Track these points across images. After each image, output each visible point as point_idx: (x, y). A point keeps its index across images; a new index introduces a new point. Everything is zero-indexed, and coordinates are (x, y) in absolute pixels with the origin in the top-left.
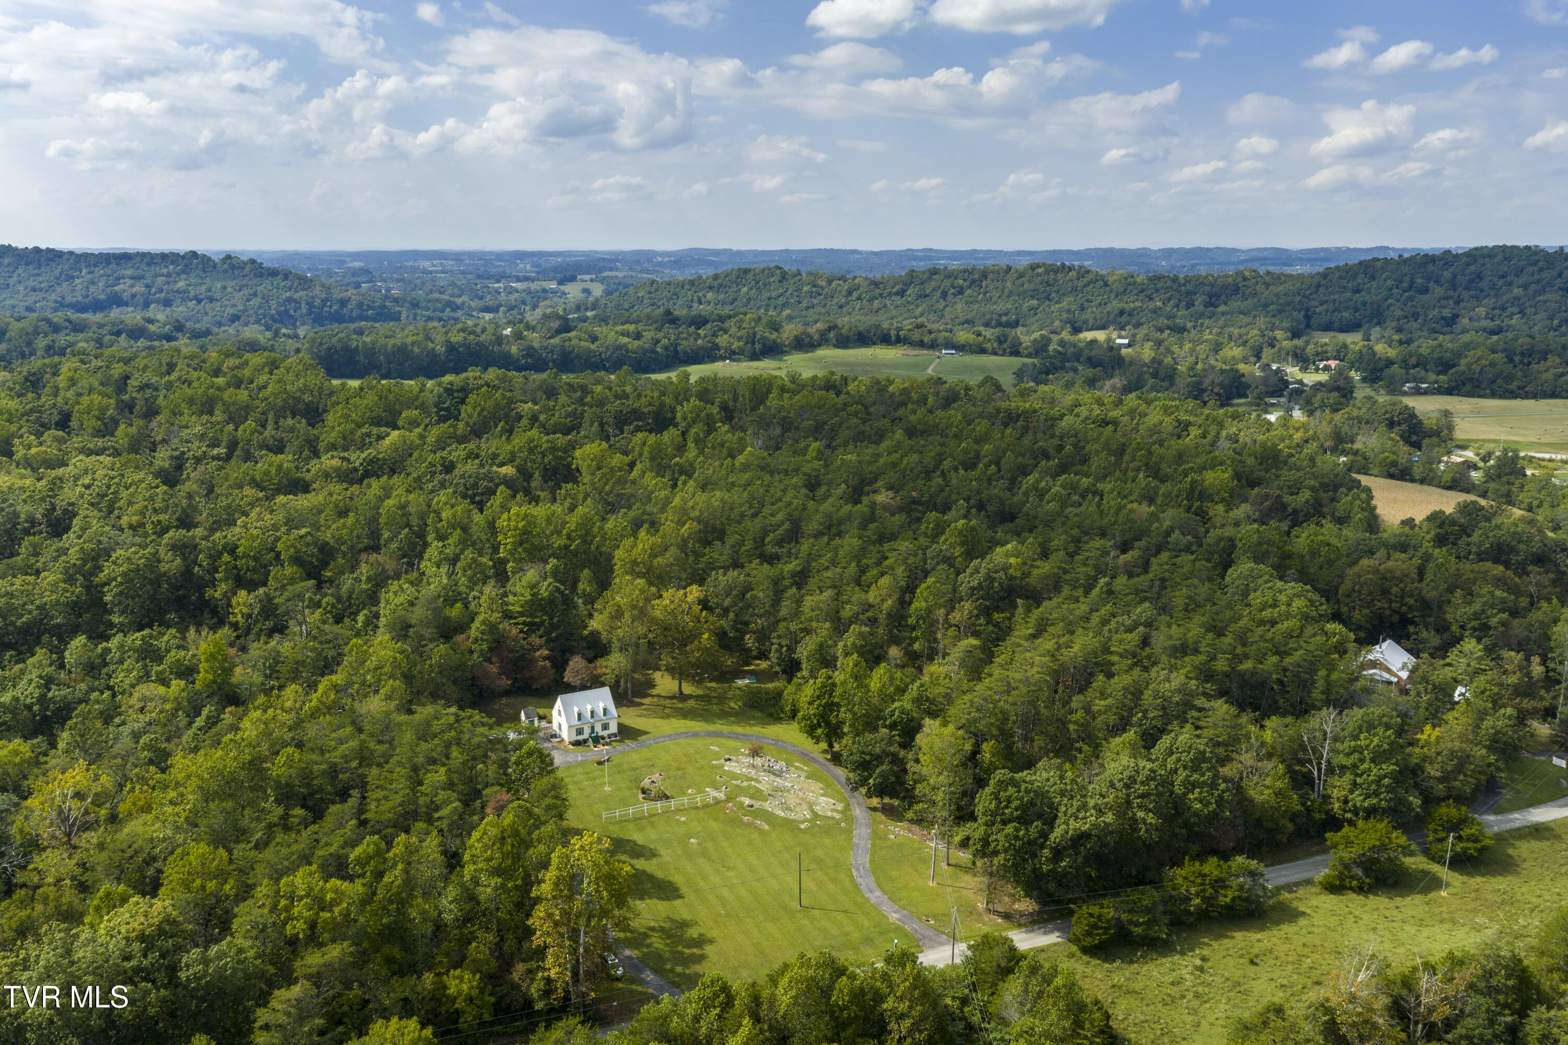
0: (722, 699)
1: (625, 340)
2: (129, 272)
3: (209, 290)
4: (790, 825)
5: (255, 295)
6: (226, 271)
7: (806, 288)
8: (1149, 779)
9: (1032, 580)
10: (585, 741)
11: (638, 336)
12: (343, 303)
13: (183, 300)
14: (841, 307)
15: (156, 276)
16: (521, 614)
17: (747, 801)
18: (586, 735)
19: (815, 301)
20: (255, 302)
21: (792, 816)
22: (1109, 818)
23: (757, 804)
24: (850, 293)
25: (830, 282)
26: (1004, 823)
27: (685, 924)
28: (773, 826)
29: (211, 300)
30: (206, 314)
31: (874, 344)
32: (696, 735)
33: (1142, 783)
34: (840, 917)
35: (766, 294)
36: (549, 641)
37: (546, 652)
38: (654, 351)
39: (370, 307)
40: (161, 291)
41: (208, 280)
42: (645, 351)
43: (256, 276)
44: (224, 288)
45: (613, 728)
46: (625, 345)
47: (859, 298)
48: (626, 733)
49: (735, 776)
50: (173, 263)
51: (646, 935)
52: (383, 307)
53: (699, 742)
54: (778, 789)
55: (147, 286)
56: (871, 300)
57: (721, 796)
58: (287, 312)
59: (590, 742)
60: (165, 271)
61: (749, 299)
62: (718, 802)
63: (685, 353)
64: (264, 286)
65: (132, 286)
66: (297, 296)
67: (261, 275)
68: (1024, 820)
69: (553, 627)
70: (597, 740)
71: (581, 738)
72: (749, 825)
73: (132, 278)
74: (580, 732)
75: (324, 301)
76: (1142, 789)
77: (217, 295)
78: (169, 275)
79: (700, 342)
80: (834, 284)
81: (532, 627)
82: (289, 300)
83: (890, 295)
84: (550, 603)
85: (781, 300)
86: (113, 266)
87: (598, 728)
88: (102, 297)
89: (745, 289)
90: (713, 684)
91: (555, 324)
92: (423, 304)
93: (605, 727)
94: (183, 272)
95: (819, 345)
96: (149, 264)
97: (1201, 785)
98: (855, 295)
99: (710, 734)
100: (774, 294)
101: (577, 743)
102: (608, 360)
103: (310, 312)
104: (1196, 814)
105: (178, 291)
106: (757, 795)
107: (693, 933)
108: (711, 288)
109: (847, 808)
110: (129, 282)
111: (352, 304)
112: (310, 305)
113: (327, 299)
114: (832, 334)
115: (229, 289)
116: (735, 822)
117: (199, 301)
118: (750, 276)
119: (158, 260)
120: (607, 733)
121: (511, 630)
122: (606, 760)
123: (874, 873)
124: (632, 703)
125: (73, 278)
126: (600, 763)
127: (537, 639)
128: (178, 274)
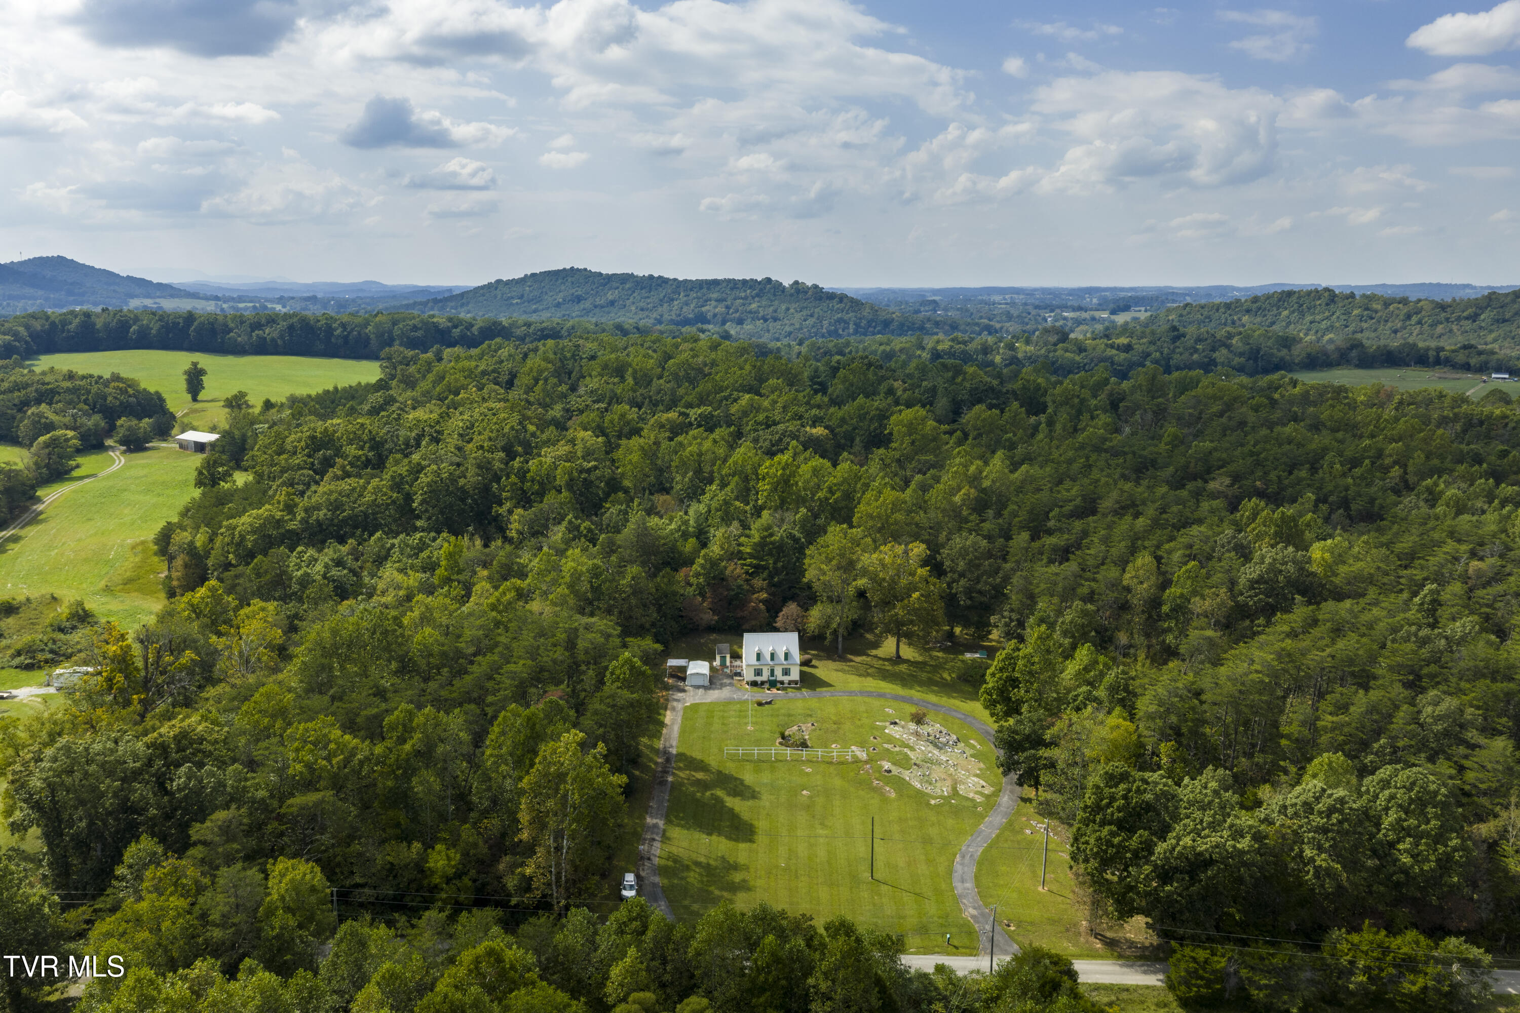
0: (937, 668)
1: (1114, 352)
2: (715, 295)
3: (775, 311)
4: (920, 798)
5: (812, 316)
6: (791, 295)
7: (1355, 312)
8: (1331, 811)
9: (1337, 580)
10: (763, 683)
11: (1128, 348)
13: (753, 319)
14: (1395, 332)
15: (735, 299)
16: (751, 556)
17: (887, 765)
18: (765, 676)
19: (1365, 325)
20: (810, 321)
21: (928, 789)
22: (1244, 844)
23: (895, 770)
24: (1409, 317)
25: (1387, 305)
26: (1103, 823)
27: (736, 867)
28: (900, 795)
29: (775, 319)
30: (768, 331)
31: (1408, 365)
32: (881, 695)
33: (1320, 813)
34: (907, 898)
35: (1309, 318)
36: (772, 585)
37: (764, 595)
38: (1142, 364)
40: (737, 311)
41: (776, 303)
43: (816, 299)
44: (788, 309)
45: (795, 675)
46: (1111, 357)
47: (1419, 322)
48: (808, 681)
49: (890, 740)
50: (751, 287)
51: (687, 868)
53: (876, 703)
54: (930, 761)
55: (728, 307)
56: (1434, 325)
57: (863, 756)
58: (836, 331)
59: (767, 686)
60: (743, 295)
61: (1289, 323)
62: (856, 761)
64: (821, 309)
65: (716, 307)
66: (846, 317)
67: (820, 299)
68: (1126, 825)
69: (777, 572)
70: (773, 684)
71: (759, 679)
72: (875, 790)
73: (717, 300)
74: (758, 673)
76: (1318, 821)
77: (781, 316)
78: (745, 298)
79: (1195, 356)
80: (1391, 308)
81: (758, 569)
82: (840, 321)
83: (1459, 319)
84: (779, 549)
85: (1324, 325)
86: (705, 290)
87: (778, 673)
88: (691, 316)
89: (1286, 313)
90: (940, 654)
91: (1053, 339)
92: (962, 327)
93: (786, 672)
94: (758, 295)
95: (1338, 364)
96: (732, 289)
97: (1418, 836)
98: (1415, 319)
99: (896, 698)
100: (1318, 318)
101: (754, 684)
104: (1405, 871)
105: (750, 312)
106: (904, 762)
107: (737, 877)
108: (1248, 311)
109: (996, 794)
110: (713, 303)
113: (871, 321)
114: (1354, 353)
115: (792, 311)
116: (864, 784)
117: (766, 320)
118: (1294, 299)
119: (740, 285)
120: (786, 679)
121: (735, 570)
122: (770, 703)
123: (980, 863)
124: (842, 658)
125: (672, 300)
126: (760, 704)
127: (758, 582)
128: (753, 298)
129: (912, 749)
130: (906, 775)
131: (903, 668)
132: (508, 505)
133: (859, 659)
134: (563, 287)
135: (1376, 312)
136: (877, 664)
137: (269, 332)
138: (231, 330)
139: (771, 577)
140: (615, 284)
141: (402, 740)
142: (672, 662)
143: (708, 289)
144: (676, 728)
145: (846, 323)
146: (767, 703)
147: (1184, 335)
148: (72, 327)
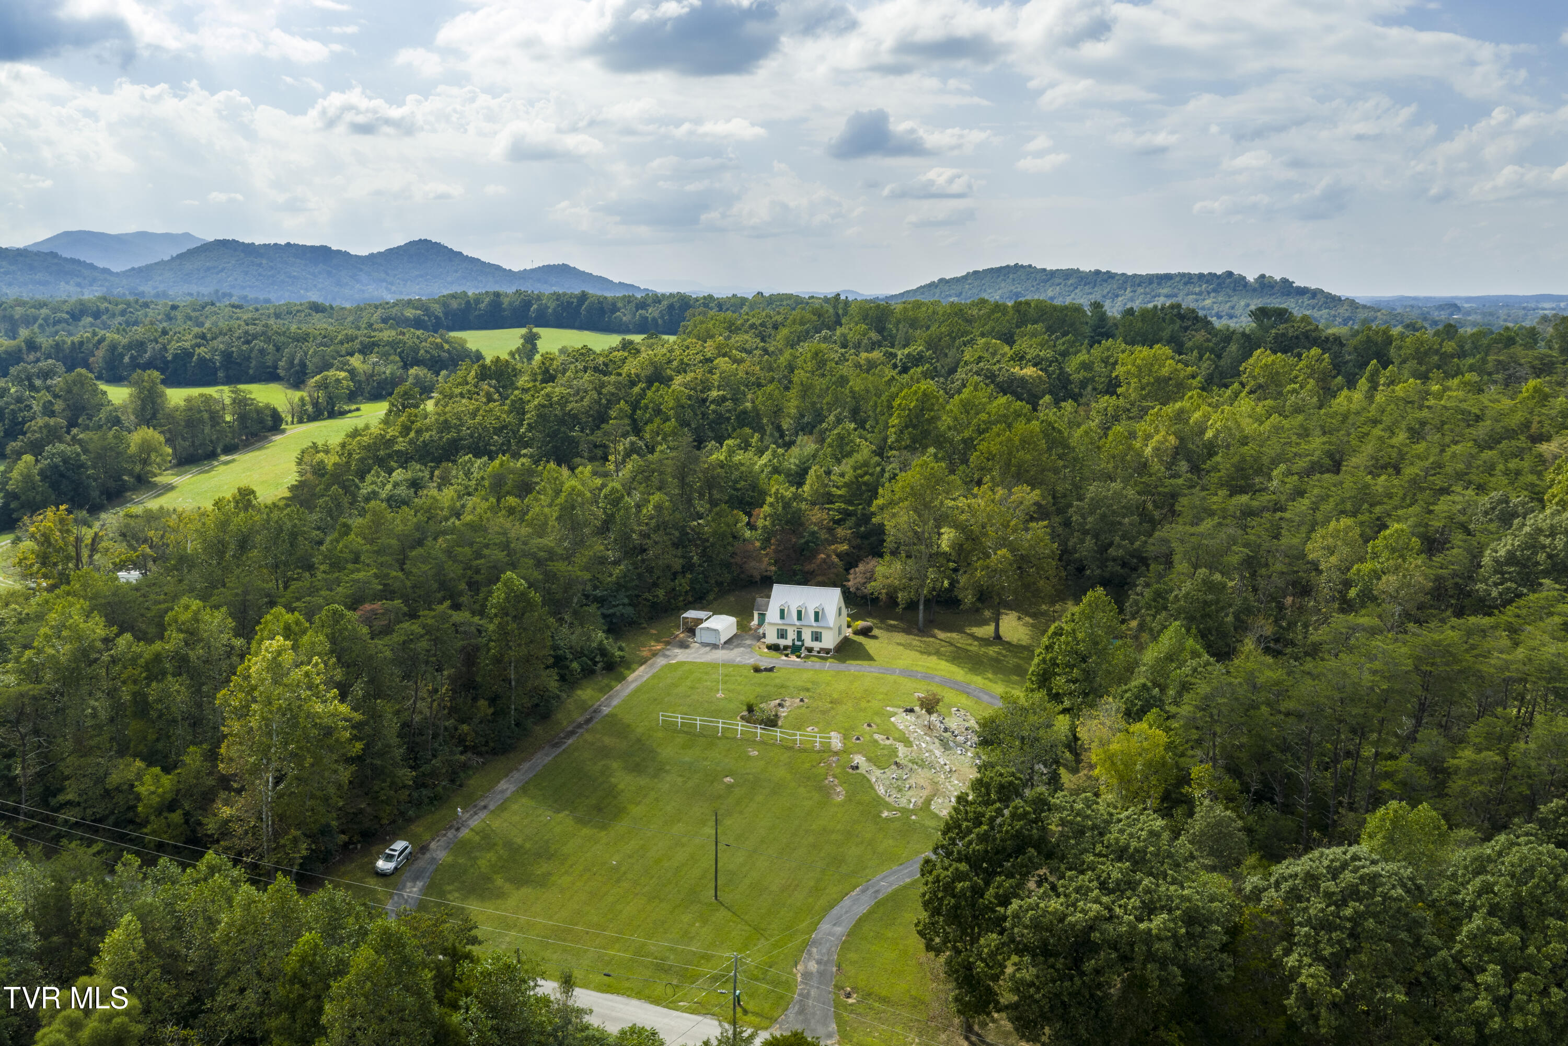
2: (1165, 291)
3: (1233, 308)
6: (1255, 290)
10: (786, 648)
15: (1187, 295)
16: (841, 498)
18: (789, 640)
21: (892, 797)
23: (866, 768)
27: (552, 856)
28: (851, 800)
37: (845, 547)
41: (1235, 298)
45: (828, 641)
48: (848, 652)
49: (888, 730)
50: (1207, 282)
51: (492, 847)
54: (922, 762)
57: (836, 742)
59: (789, 651)
60: (1197, 290)
62: (826, 750)
69: (865, 519)
70: (795, 649)
71: (782, 642)
72: (822, 788)
78: (1200, 293)
81: (845, 516)
86: (1155, 285)
87: (806, 637)
93: (817, 637)
94: (1214, 290)
96: (1186, 284)
101: (774, 648)
106: (885, 759)
107: (543, 868)
116: (813, 780)
119: (1195, 280)
120: (817, 645)
121: (817, 516)
122: (771, 670)
124: (923, 630)
125: (1117, 296)
126: (757, 670)
127: (842, 531)
128: (1209, 293)
129: (907, 743)
130: (875, 775)
131: (992, 651)
133: (941, 635)
134: (1003, 285)
137: (652, 312)
138: (619, 310)
139: (858, 525)
140: (1057, 281)
142: (691, 614)
143: (1159, 284)
144: (633, 686)
146: (767, 670)
148: (482, 306)
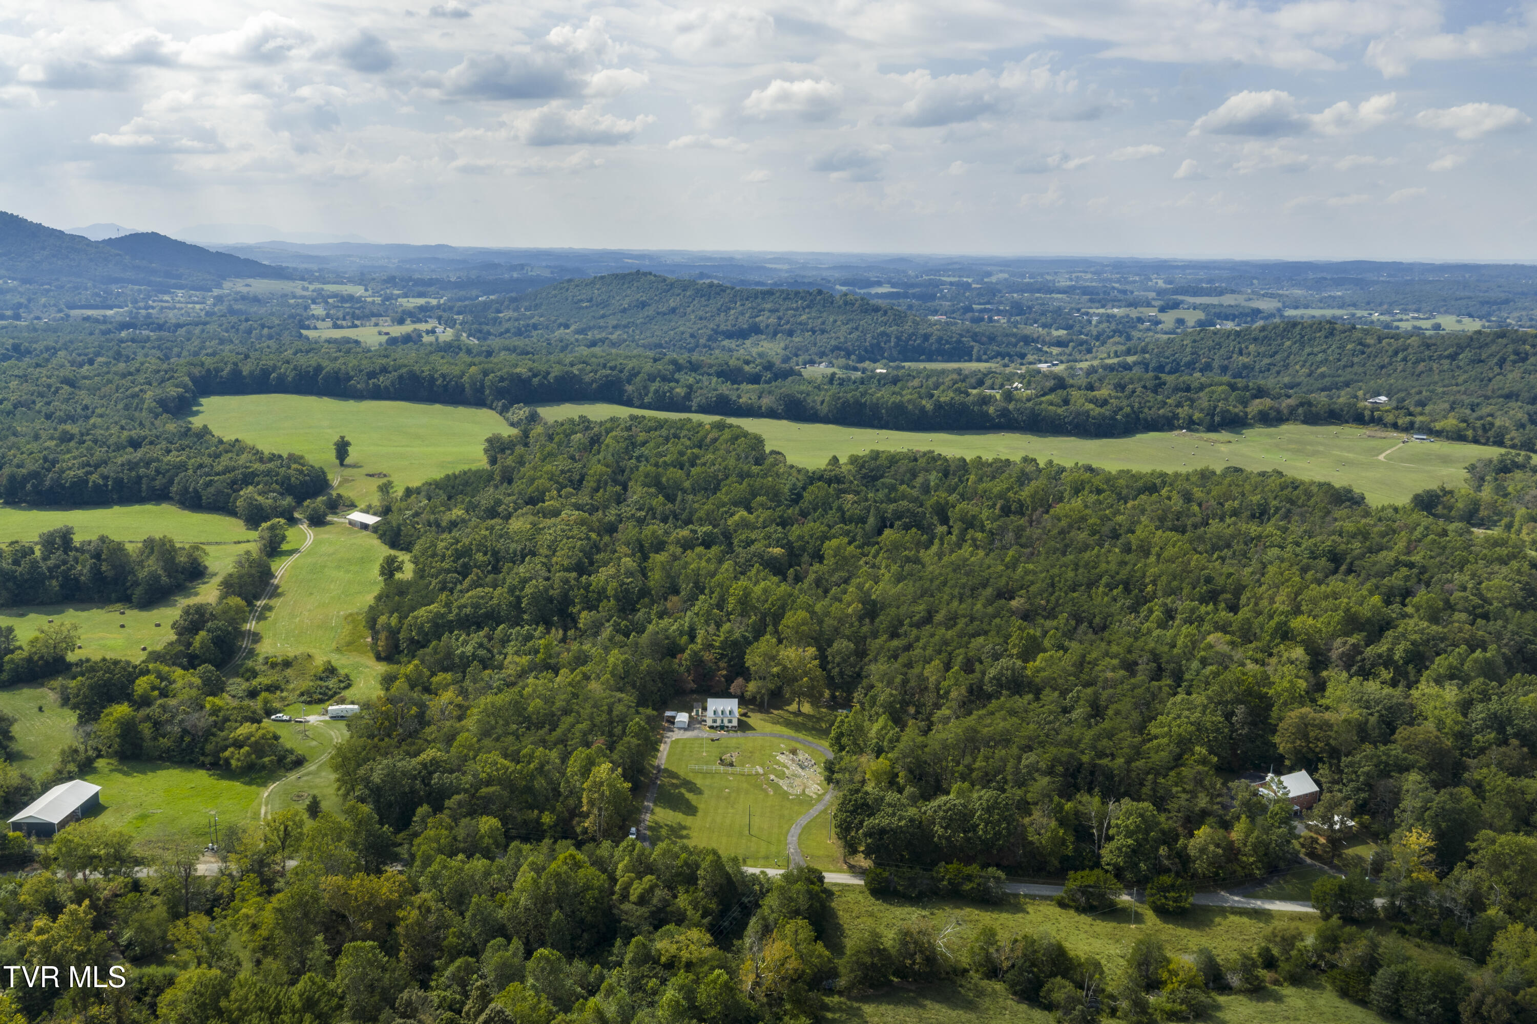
0: (819, 719)
1: (1092, 406)
2: (768, 306)
3: (823, 323)
4: (785, 794)
5: (857, 329)
6: (839, 307)
7: (1349, 347)
10: (716, 727)
11: (1103, 403)
12: (926, 337)
13: (802, 331)
14: (1382, 367)
15: (787, 310)
16: (719, 648)
17: (772, 777)
18: (718, 723)
19: (1356, 360)
20: (854, 335)
21: (790, 791)
23: (776, 780)
24: (1396, 353)
25: (1380, 340)
27: (685, 828)
28: (775, 793)
29: (823, 332)
30: (815, 344)
31: (1347, 422)
32: (781, 736)
34: (763, 844)
35: (1308, 350)
36: (729, 666)
37: (725, 672)
38: (1113, 418)
39: (947, 342)
40: (788, 322)
41: (825, 314)
42: (1104, 417)
43: (862, 311)
44: (835, 321)
45: (735, 723)
46: (1088, 412)
47: (1405, 359)
48: (743, 726)
49: (778, 763)
50: (802, 298)
51: (661, 827)
52: (959, 342)
53: (776, 741)
54: (796, 776)
55: (780, 318)
56: (1417, 362)
57: (761, 771)
58: (878, 344)
59: (718, 729)
60: (794, 305)
61: (1290, 354)
62: (757, 774)
63: (1146, 420)
64: (865, 322)
65: (768, 318)
66: (889, 330)
67: (866, 311)
69: (732, 658)
70: (722, 728)
71: (714, 725)
72: (763, 790)
73: (770, 311)
74: (715, 721)
75: (910, 336)
77: (828, 328)
78: (796, 309)
79: (1163, 410)
80: (1385, 342)
81: (722, 656)
82: (883, 334)
83: (1440, 357)
84: (735, 643)
85: (1320, 357)
86: (759, 300)
87: (726, 721)
88: (745, 326)
89: (1288, 343)
90: (824, 710)
91: (1050, 383)
93: (730, 721)
94: (808, 306)
95: (1287, 420)
96: (785, 299)
98: (1400, 356)
99: (788, 738)
100: (1316, 350)
101: (711, 727)
102: (1070, 423)
103: (897, 345)
105: (800, 324)
106: (782, 776)
107: (684, 832)
108: (1256, 339)
109: (824, 794)
110: (767, 313)
111: (933, 339)
112: (898, 338)
113: (913, 334)
115: (839, 323)
116: (758, 787)
117: (814, 332)
118: (1298, 329)
119: (792, 296)
120: (730, 725)
121: (707, 656)
122: (718, 739)
123: (804, 829)
124: (768, 712)
125: (730, 309)
126: (713, 740)
127: (722, 664)
128: (804, 309)
129: (788, 768)
130: (781, 782)
131: (800, 719)
132: (578, 607)
133: (776, 712)
134: (629, 292)
135: (1369, 346)
136: (786, 715)
137: (383, 381)
138: (351, 378)
139: (730, 660)
140: (677, 291)
141: (529, 763)
142: (668, 713)
143: (763, 299)
144: (666, 753)
145: (888, 336)
146: (716, 740)
147: (1165, 384)
148: (224, 373)
